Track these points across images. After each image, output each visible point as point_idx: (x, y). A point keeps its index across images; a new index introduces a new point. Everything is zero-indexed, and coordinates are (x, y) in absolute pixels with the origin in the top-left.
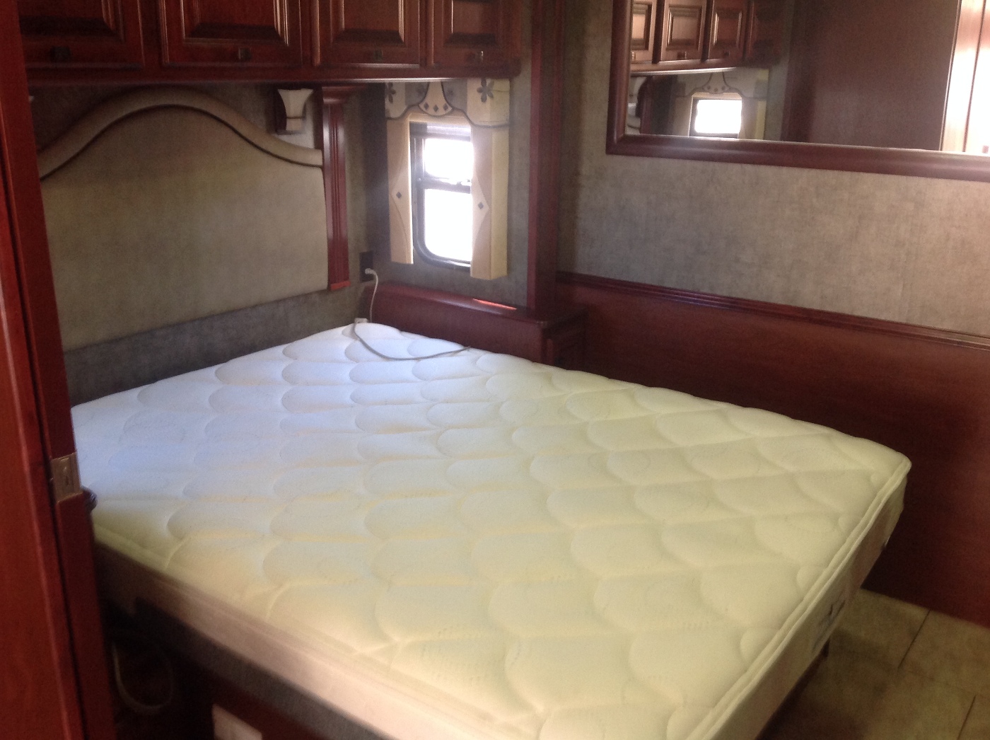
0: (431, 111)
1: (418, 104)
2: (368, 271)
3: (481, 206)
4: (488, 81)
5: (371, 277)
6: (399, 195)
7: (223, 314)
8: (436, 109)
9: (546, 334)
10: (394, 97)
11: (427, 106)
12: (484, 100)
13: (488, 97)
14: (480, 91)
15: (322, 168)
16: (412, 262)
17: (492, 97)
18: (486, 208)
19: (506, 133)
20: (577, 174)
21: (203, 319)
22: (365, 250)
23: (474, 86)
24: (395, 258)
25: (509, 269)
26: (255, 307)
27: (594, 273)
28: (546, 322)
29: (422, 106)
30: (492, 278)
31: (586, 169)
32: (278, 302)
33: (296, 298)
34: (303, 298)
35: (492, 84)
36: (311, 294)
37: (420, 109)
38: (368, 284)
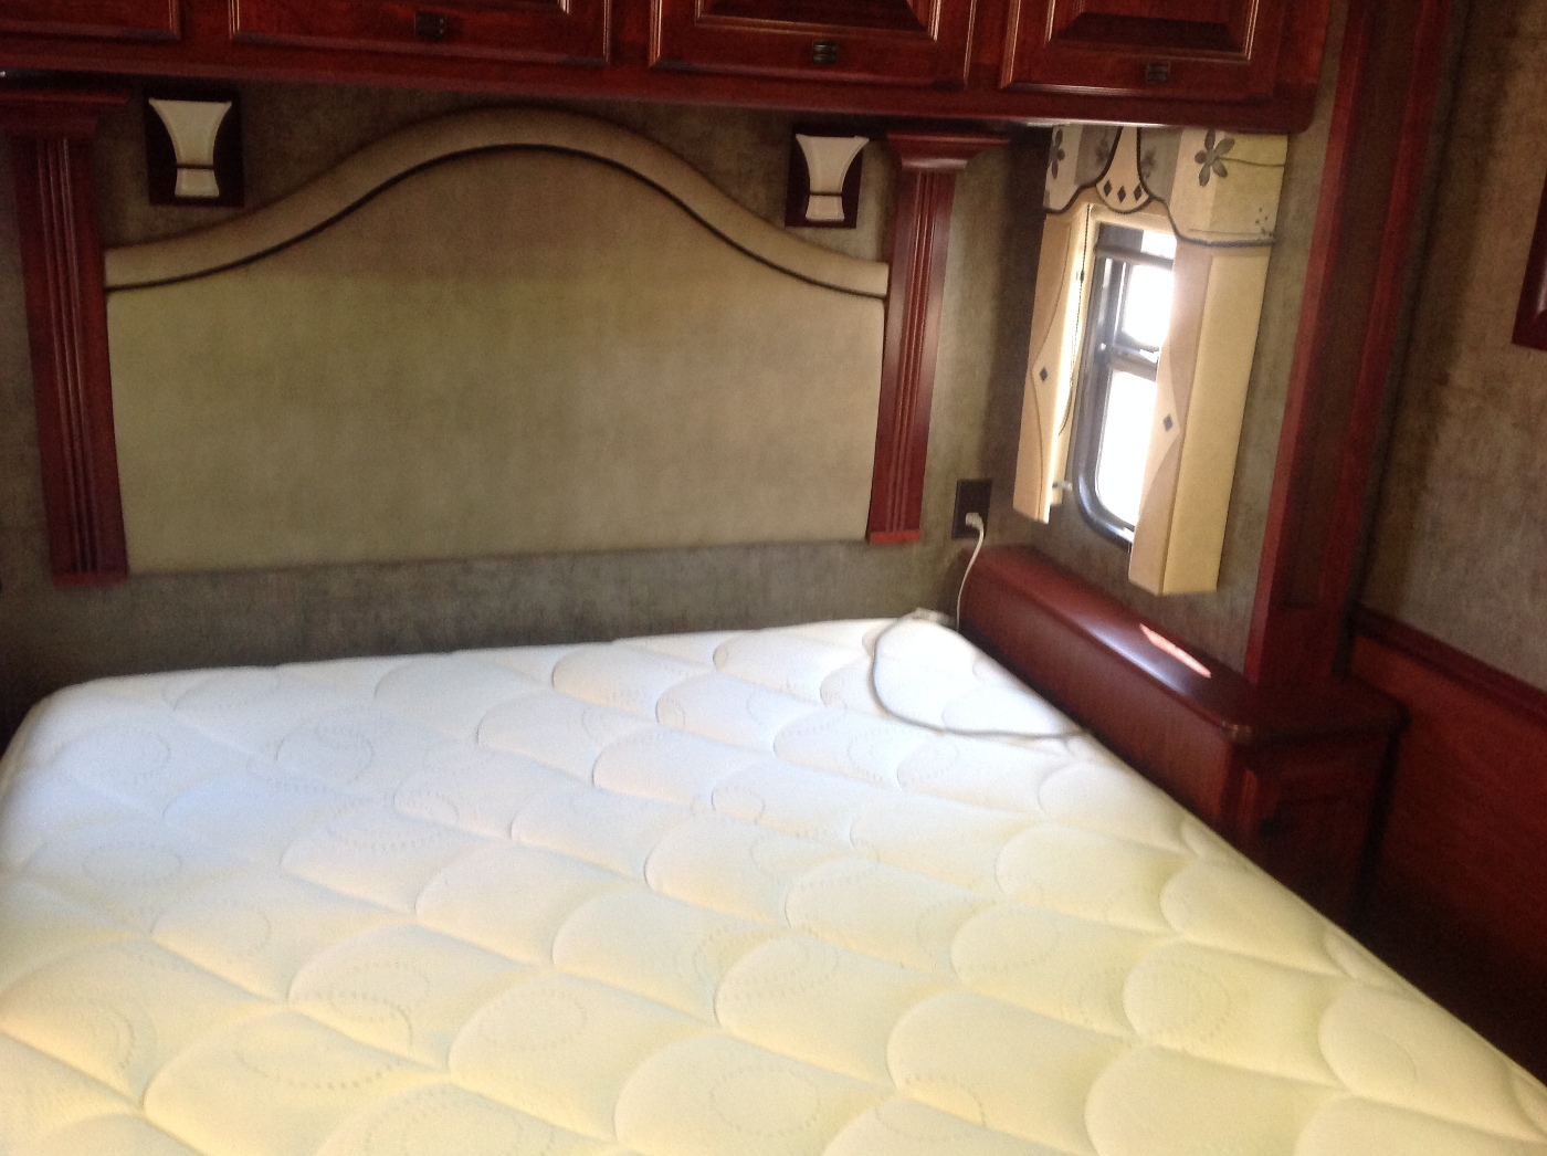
0: (1113, 198)
1: (1094, 184)
2: (973, 520)
3: (1168, 423)
4: (1220, 136)
5: (974, 533)
6: (1044, 375)
7: (620, 553)
8: (1122, 194)
9: (1240, 755)
10: (1062, 165)
11: (1108, 188)
12: (1204, 180)
13: (1213, 177)
14: (1200, 158)
15: (886, 300)
16: (1046, 519)
17: (1223, 173)
18: (1176, 430)
19: (1257, 265)
20: (1444, 380)
21: (576, 555)
22: (973, 474)
23: (1192, 141)
24: (1019, 503)
25: (1223, 578)
26: (693, 549)
27: (1440, 633)
28: (1248, 729)
29: (1101, 186)
30: (1167, 590)
31: (1463, 374)
32: (749, 547)
33: (792, 546)
34: (811, 548)
35: (1227, 145)
36: (828, 543)
37: (1097, 192)
38: (965, 543)
